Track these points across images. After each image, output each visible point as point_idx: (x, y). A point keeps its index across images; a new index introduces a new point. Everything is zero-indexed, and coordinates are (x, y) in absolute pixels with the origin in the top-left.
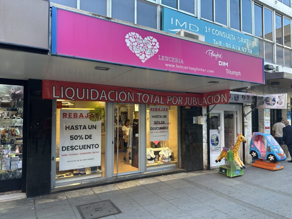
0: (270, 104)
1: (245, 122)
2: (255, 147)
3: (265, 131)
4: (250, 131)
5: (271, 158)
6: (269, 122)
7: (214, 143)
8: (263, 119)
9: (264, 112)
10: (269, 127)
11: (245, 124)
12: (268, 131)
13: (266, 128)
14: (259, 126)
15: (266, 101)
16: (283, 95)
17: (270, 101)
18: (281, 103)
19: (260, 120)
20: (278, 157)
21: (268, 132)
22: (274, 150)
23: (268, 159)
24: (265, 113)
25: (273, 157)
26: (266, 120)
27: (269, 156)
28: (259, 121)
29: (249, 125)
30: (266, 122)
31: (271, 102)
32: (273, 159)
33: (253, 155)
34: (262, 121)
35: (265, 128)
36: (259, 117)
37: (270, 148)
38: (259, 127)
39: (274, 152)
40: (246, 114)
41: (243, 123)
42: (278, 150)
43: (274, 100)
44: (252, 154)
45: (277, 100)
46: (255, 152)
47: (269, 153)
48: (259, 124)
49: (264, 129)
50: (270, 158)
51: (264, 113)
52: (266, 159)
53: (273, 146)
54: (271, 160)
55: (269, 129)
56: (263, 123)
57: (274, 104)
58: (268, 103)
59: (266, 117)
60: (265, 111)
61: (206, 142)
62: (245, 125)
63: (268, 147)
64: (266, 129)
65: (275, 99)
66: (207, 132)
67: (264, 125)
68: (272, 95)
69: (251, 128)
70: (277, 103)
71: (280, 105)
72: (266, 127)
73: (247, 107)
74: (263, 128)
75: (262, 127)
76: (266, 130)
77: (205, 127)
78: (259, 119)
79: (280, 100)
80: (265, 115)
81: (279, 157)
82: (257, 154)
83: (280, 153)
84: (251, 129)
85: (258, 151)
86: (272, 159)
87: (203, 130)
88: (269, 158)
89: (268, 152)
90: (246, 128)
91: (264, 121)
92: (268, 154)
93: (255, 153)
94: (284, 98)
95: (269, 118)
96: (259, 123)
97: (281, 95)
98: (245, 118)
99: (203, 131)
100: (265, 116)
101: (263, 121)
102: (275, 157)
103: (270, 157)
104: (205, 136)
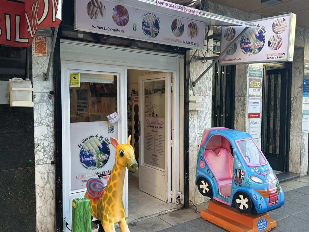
0: (251, 50)
1: (191, 102)
2: (207, 169)
3: (247, 123)
4: (205, 125)
5: (243, 202)
6: (260, 101)
7: (92, 161)
8: (245, 95)
9: (248, 78)
10: (259, 114)
11: (191, 106)
12: (255, 123)
13: (251, 116)
14: (235, 112)
15: (242, 42)
16: (284, 20)
17: (251, 40)
18: (279, 43)
19: (239, 96)
20: (259, 202)
21: (256, 125)
22: (250, 181)
23: (235, 206)
24: (250, 80)
25: (246, 200)
26: (253, 97)
27: (237, 195)
28: (236, 98)
29: (204, 109)
30: (250, 101)
31: (254, 43)
32: (247, 206)
33: (203, 189)
34: (242, 98)
35: (247, 117)
36: (236, 91)
37: (240, 173)
38: (236, 114)
39: (249, 188)
40: (194, 80)
41: (186, 103)
42: (261, 182)
43: (261, 37)
44: (201, 186)
45: (268, 35)
46: (207, 181)
47: (238, 189)
48: (236, 107)
49: (245, 117)
50: (240, 204)
51: (248, 80)
52: (230, 203)
53: (248, 169)
54: (241, 207)
55: (259, 117)
56: (245, 104)
57: (260, 49)
58: (247, 46)
59: (251, 90)
60: (250, 76)
61: (49, 161)
62: (190, 108)
63: (236, 170)
64: (249, 117)
65: (265, 34)
66: (52, 130)
67: (245, 107)
68: (257, 23)
69: (209, 116)
70: (269, 43)
71: (276, 49)
72: (249, 114)
73: (200, 62)
74: (244, 115)
75: (241, 113)
76: (252, 120)
77: (43, 114)
78: (236, 95)
79: (275, 35)
80: (250, 85)
81: (262, 203)
82: (210, 187)
83: (266, 190)
84: (211, 119)
85: (213, 178)
86: (244, 206)
87: (35, 124)
88: (238, 201)
89: (235, 186)
90: (195, 117)
91: (247, 99)
92: (236, 191)
93: (207, 185)
94: (287, 28)
95: (260, 93)
96: (237, 105)
97: (280, 18)
98: (191, 92)
99: (35, 128)
100: (250, 87)
101: (245, 100)
102: (251, 203)
103: (240, 199)
104: (46, 144)
